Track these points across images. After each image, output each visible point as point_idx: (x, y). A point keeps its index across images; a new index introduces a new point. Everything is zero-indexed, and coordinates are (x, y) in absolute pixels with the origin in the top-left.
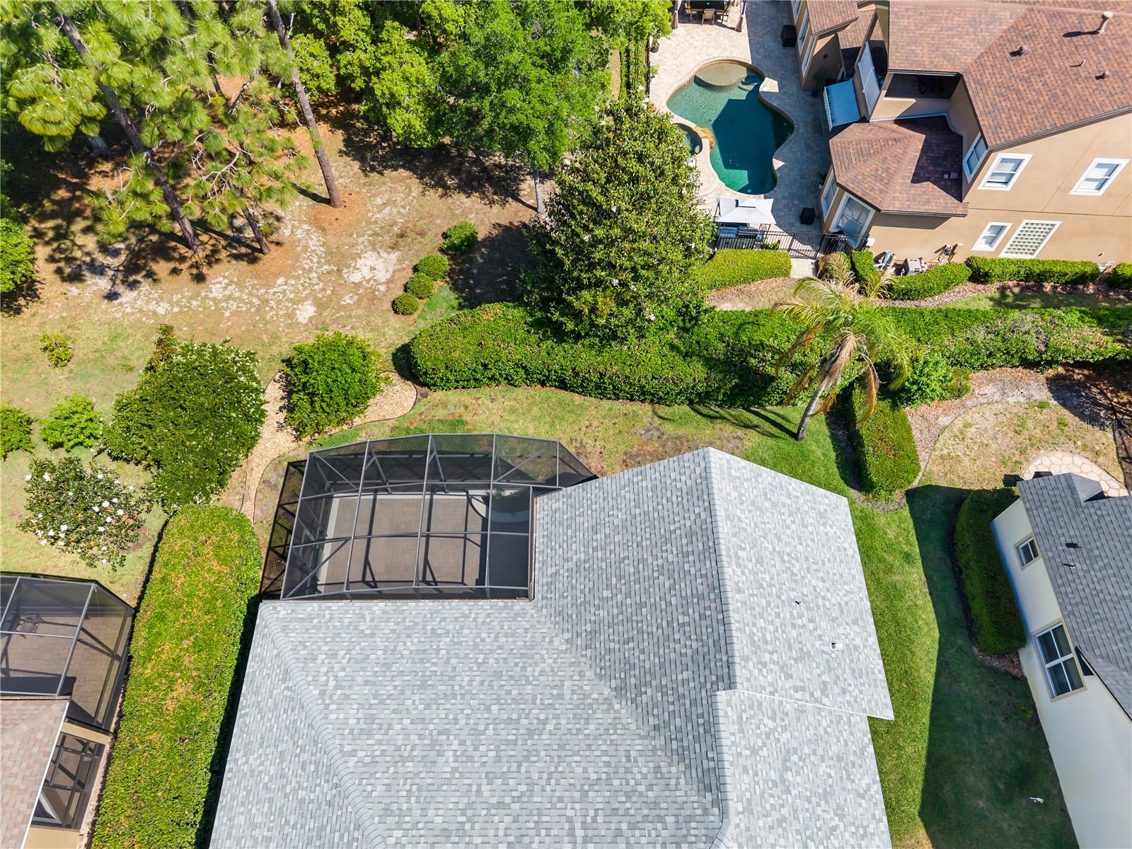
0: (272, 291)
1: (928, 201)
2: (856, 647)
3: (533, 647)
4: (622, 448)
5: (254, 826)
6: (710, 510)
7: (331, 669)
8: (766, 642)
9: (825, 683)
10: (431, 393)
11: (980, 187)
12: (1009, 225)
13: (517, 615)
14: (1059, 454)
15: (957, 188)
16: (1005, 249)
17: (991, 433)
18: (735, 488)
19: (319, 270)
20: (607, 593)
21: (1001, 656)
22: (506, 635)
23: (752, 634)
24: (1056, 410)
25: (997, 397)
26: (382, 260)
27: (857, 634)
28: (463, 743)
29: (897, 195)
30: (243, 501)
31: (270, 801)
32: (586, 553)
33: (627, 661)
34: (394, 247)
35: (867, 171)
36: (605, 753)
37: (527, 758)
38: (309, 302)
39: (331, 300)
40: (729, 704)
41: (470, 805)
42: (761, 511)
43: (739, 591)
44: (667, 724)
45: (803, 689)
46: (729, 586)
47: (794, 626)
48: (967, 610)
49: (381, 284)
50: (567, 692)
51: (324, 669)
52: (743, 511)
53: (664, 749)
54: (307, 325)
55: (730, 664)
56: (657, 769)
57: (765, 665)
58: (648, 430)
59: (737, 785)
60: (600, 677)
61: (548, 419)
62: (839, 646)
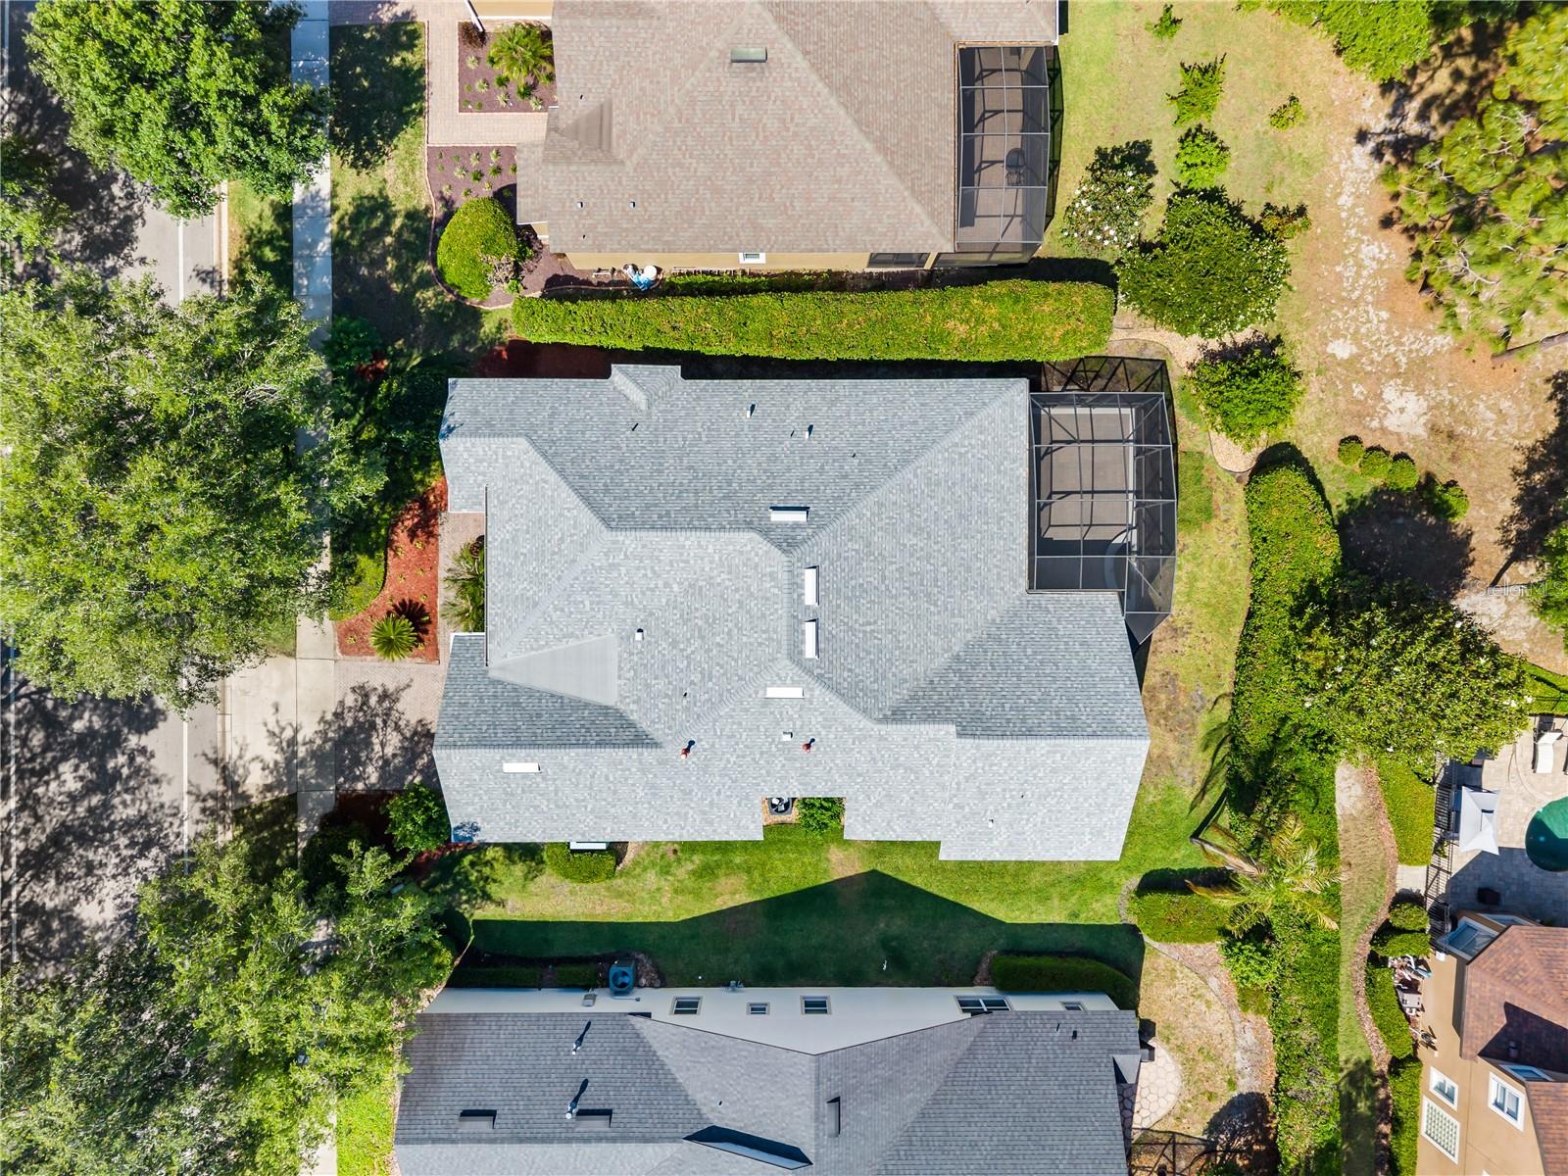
0: (1370, 308)
1: (1479, 1018)
2: (991, 840)
3: (989, 594)
4: (1182, 672)
5: (871, 411)
6: (1094, 735)
7: (973, 447)
8: (991, 766)
9: (962, 808)
10: (1242, 486)
11: (1492, 1074)
12: (1454, 1107)
13: (1015, 581)
14: (1177, 1082)
15: (1498, 1052)
16: (1432, 1104)
17: (1201, 1024)
18: (1115, 758)
19: (1399, 354)
20: (1029, 651)
21: (990, 971)
22: (999, 574)
23: (994, 754)
24: (1225, 1096)
25: (1241, 1042)
26: (1415, 418)
27: (1001, 843)
28: (922, 549)
29: (1488, 987)
30: (1127, 328)
31: (886, 420)
32: (1064, 636)
33: (978, 664)
34: (1434, 430)
35: (1525, 960)
36: (915, 646)
37: (912, 593)
38: (1355, 350)
39: (1357, 373)
40: (947, 733)
41: (884, 558)
42: (1097, 779)
43: (1028, 750)
44: (934, 689)
45: (958, 789)
46: (1031, 742)
47: (1004, 790)
48: (1028, 954)
49: (1381, 422)
50: (956, 620)
51: (973, 442)
52: (1094, 762)
53: (918, 686)
54: (1324, 352)
55: (974, 735)
56: (905, 681)
57: (974, 762)
58: (1201, 698)
59: (897, 732)
60: (967, 644)
61: (1214, 601)
62: (991, 825)
